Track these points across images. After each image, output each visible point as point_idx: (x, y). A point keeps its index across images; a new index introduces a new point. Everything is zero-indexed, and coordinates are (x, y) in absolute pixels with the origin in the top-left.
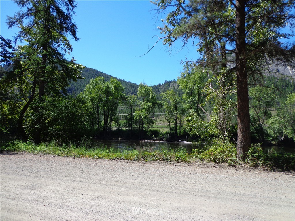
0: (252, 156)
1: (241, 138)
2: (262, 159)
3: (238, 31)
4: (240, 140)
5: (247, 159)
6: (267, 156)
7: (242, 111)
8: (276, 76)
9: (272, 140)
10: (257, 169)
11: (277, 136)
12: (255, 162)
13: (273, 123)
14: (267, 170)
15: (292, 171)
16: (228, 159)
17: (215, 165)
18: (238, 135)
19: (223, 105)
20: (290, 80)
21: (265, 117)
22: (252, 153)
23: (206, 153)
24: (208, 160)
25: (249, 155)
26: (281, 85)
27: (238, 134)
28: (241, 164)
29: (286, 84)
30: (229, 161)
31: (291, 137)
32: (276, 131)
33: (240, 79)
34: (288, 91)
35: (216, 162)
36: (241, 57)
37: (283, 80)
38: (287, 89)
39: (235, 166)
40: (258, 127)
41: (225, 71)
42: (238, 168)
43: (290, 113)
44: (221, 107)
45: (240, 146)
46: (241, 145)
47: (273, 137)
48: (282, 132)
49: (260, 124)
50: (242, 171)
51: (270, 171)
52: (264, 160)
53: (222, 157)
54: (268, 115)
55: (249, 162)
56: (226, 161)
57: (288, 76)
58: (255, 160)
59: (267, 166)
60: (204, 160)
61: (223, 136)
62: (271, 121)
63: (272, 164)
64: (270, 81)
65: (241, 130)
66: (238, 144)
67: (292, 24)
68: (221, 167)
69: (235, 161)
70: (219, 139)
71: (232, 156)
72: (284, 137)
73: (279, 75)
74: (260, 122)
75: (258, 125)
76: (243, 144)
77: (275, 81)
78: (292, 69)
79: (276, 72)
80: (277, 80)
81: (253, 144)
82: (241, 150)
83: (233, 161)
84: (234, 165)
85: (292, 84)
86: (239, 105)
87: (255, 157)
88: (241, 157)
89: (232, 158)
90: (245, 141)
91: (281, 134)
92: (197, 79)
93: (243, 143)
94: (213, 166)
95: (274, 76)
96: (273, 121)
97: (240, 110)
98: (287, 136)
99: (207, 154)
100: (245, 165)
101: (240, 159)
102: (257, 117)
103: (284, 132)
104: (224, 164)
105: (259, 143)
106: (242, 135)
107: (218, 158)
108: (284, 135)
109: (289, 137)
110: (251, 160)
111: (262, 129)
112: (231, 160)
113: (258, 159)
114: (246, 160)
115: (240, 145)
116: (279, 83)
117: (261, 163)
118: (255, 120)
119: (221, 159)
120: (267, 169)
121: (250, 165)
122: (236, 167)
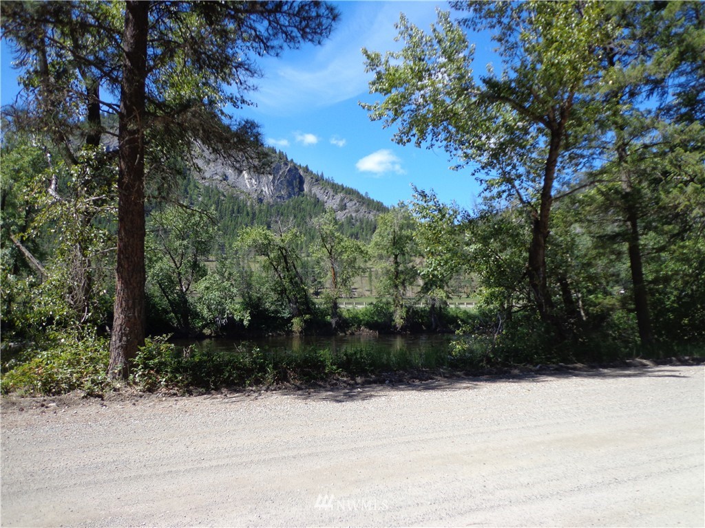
0: (146, 366)
1: (121, 324)
2: (167, 372)
3: (127, 60)
4: (118, 329)
5: (133, 374)
6: (179, 363)
7: (126, 258)
8: (220, 187)
9: (204, 327)
10: (153, 396)
11: (215, 318)
12: (150, 378)
13: (207, 288)
14: (175, 394)
15: (224, 390)
16: (85, 379)
17: (45, 400)
18: (115, 318)
19: (85, 243)
20: (246, 200)
21: (192, 276)
22: (146, 359)
23: (20, 370)
24: (26, 388)
25: (139, 365)
26: (229, 208)
27: (116, 315)
28: (119, 389)
29: (239, 207)
30: (88, 384)
31: (240, 319)
32: (212, 307)
33: (126, 180)
34: (241, 223)
35: (50, 391)
36: (131, 126)
37: (234, 199)
38: (240, 219)
39: (101, 397)
40: (177, 298)
41: (93, 155)
42: (109, 399)
43: (243, 268)
44: (78, 246)
45: (118, 344)
46: (120, 341)
47: (206, 320)
48: (224, 309)
49: (182, 290)
50: (117, 406)
51: (181, 396)
52: (172, 372)
53: (68, 376)
54: (198, 271)
55: (137, 380)
56: (80, 386)
57: (243, 192)
58: (152, 374)
59: (176, 386)
60: (15, 391)
61: (80, 321)
62: (204, 285)
63: (187, 379)
64: (210, 197)
65: (121, 304)
66: (114, 340)
67: (242, 82)
68: (62, 404)
69: (101, 383)
70: (69, 330)
71: (96, 372)
72: (228, 318)
73: (228, 187)
74: (181, 286)
75: (177, 293)
76: (124, 338)
77: (219, 198)
78: (251, 179)
79: (221, 181)
80: (222, 198)
81: (152, 338)
82: (119, 354)
83: (97, 384)
84: (100, 393)
85: (249, 209)
86: (122, 244)
87: (152, 369)
88: (120, 371)
89: (95, 377)
90: (131, 332)
91: (222, 312)
92: (25, 165)
93: (126, 336)
94: (38, 404)
95: (216, 187)
96: (208, 285)
97: (122, 256)
98: (233, 317)
99: (24, 374)
100: (129, 389)
101: (117, 377)
102: (175, 275)
103: (227, 308)
104: (72, 394)
105: (164, 335)
106: (125, 316)
107: (58, 381)
108: (227, 314)
109: (237, 318)
110: (143, 375)
111: (186, 301)
112: (93, 381)
113: (158, 372)
114: (131, 376)
115: (118, 341)
116: (226, 204)
117: (164, 380)
118: (172, 282)
119: (65, 383)
120: (175, 391)
121: (139, 388)
122: (105, 398)
